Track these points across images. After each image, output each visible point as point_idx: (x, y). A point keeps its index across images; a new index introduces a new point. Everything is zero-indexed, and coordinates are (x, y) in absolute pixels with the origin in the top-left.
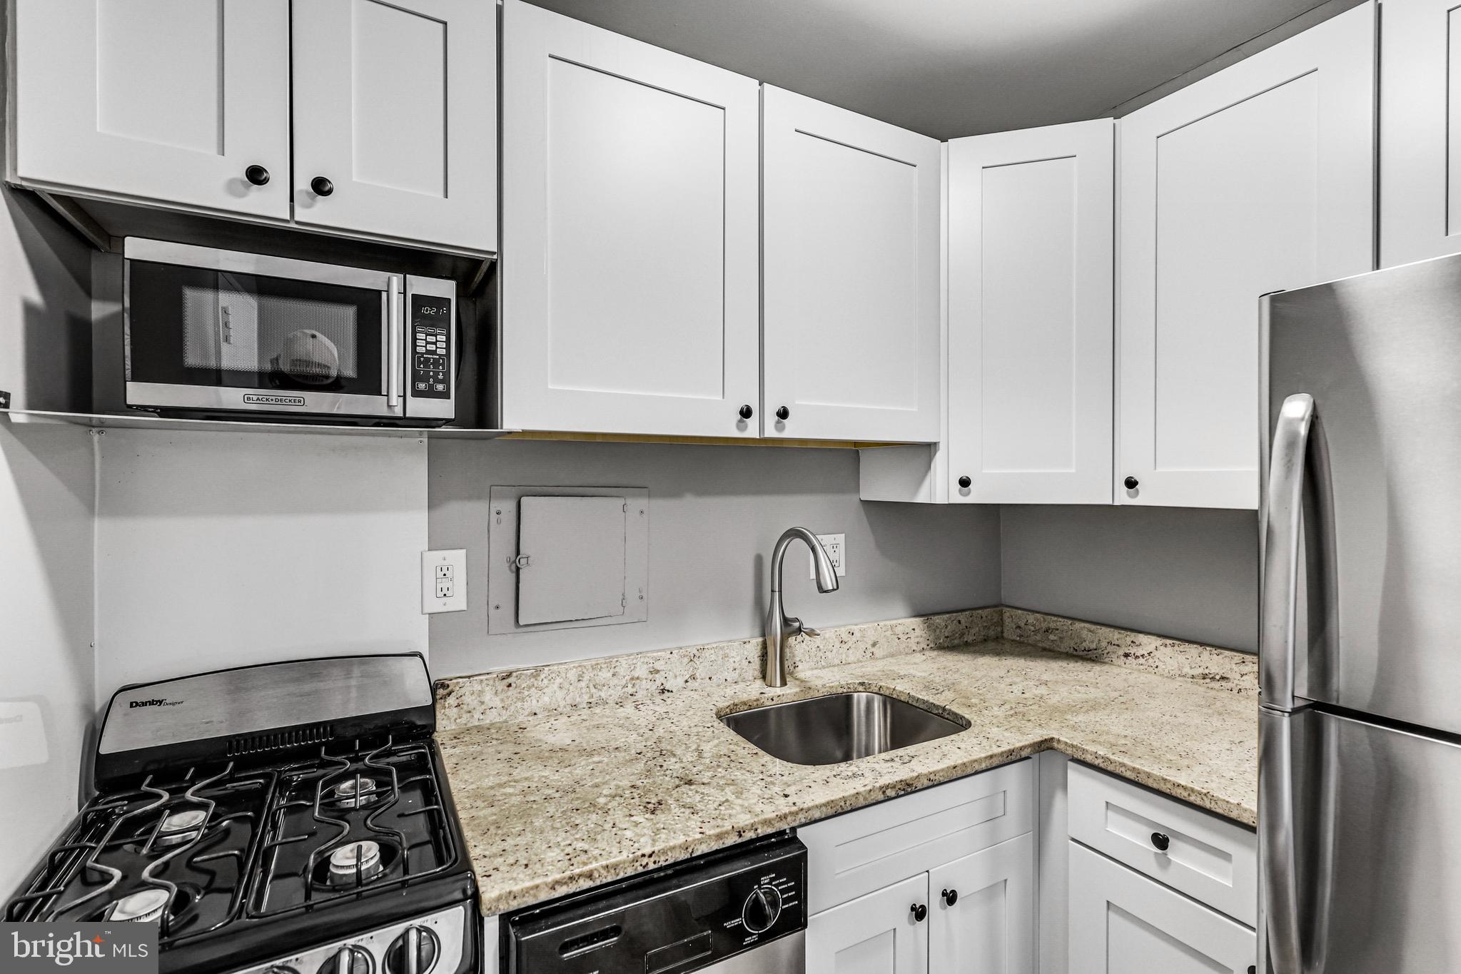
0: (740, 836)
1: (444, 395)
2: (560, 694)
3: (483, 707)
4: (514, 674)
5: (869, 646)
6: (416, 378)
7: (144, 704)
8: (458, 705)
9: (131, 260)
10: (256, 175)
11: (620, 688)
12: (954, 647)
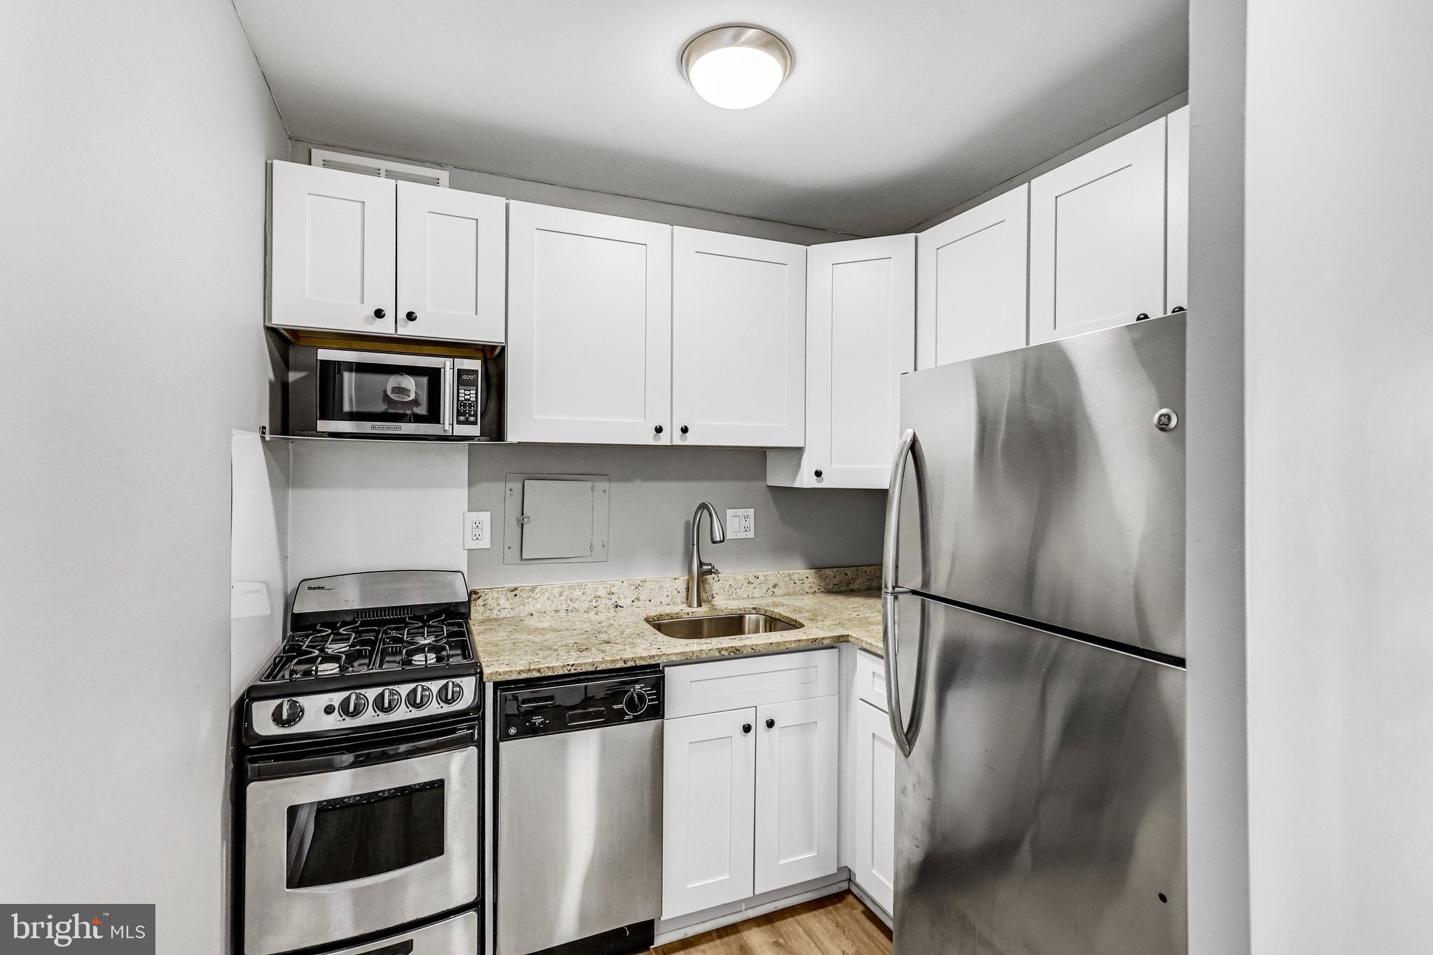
0: (625, 663)
1: (475, 423)
2: (548, 603)
3: (500, 607)
4: (519, 589)
5: (771, 587)
6: (459, 414)
7: (315, 588)
8: (484, 605)
9: (320, 360)
10: (379, 314)
11: (587, 602)
12: (841, 592)
